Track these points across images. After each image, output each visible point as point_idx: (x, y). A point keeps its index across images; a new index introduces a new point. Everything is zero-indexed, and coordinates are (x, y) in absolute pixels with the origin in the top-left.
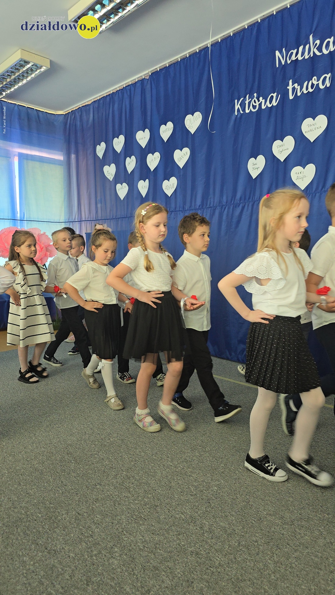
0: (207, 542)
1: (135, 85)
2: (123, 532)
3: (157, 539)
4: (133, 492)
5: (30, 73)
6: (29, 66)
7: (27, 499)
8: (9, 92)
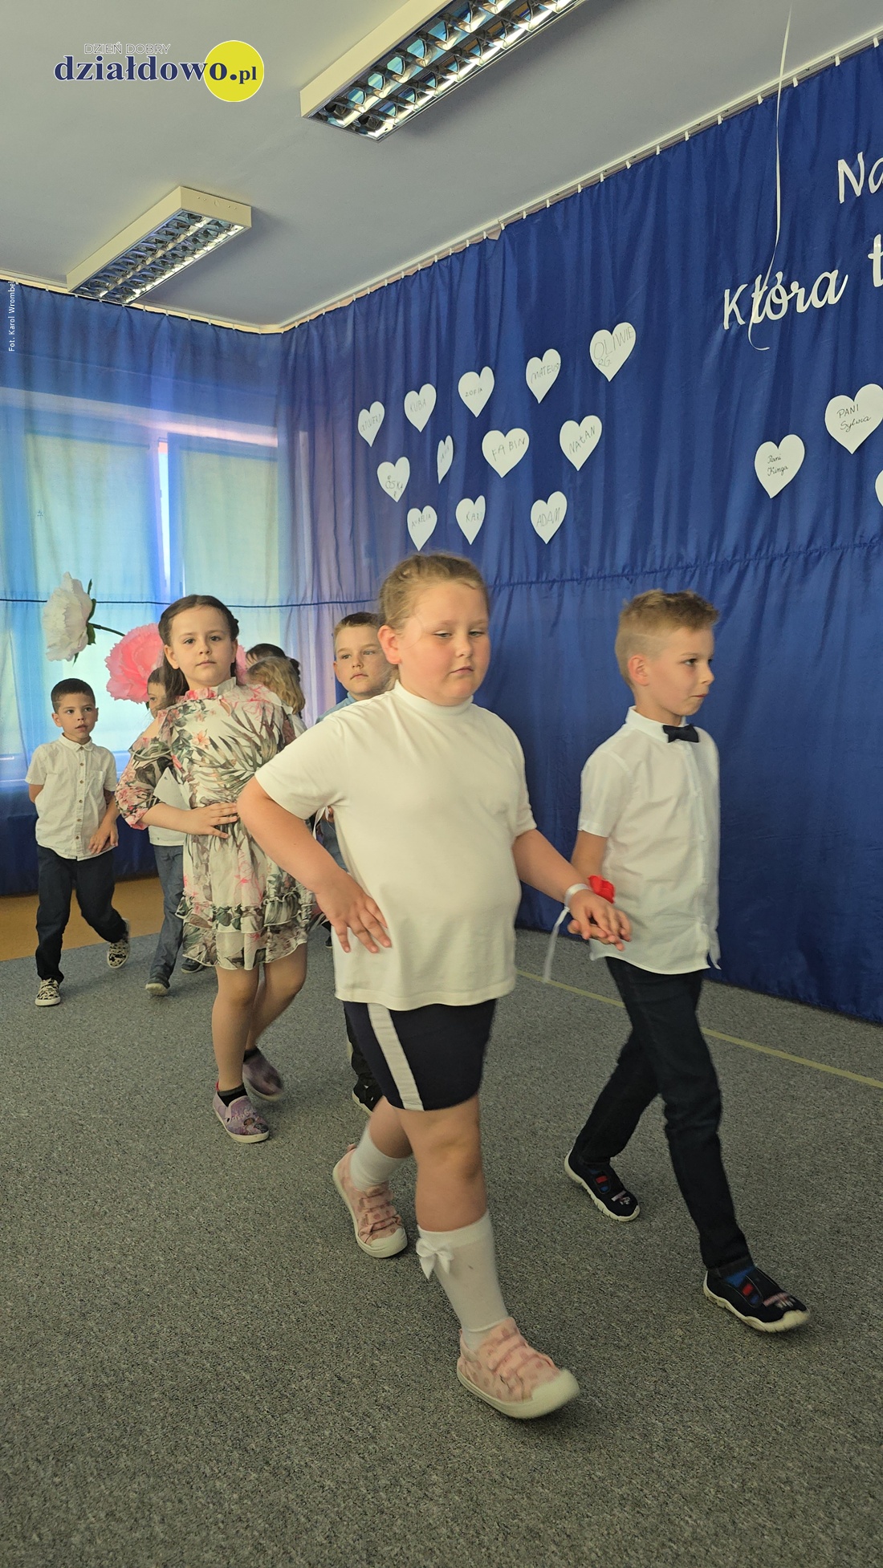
1: (464, 256)
5: (201, 241)
6: (199, 225)
7: (214, 1333)
8: (149, 287)
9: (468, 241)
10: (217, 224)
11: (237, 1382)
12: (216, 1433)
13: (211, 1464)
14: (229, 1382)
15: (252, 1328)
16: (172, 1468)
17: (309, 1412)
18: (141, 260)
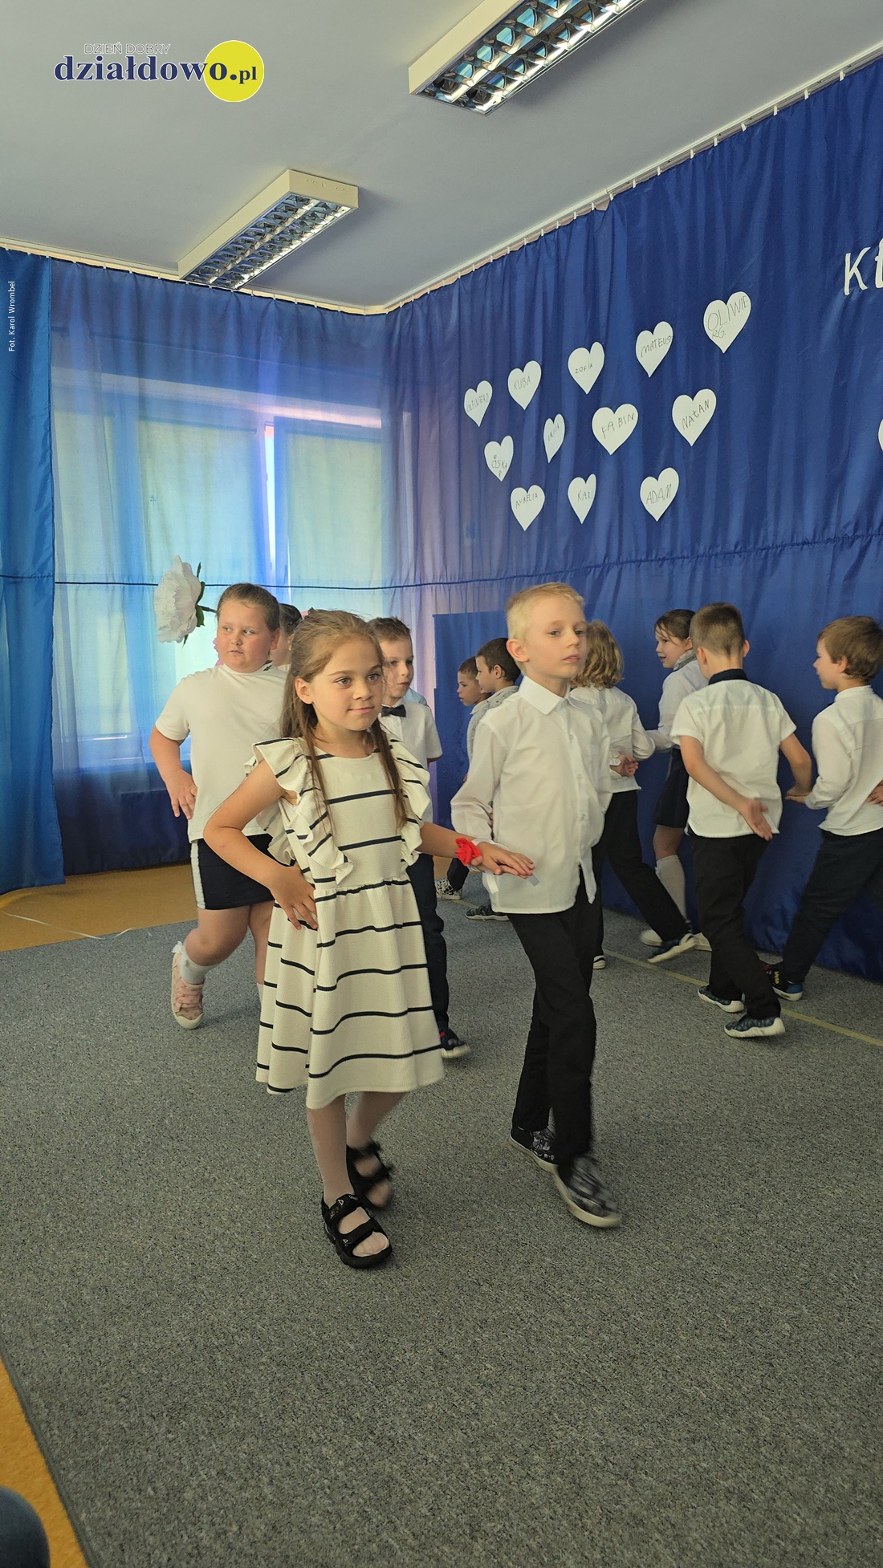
0: (766, 1469)
1: (571, 228)
2: (550, 1414)
3: (637, 1444)
4: (572, 1312)
5: (308, 223)
6: (307, 208)
7: (319, 1302)
8: (257, 272)
9: (575, 213)
10: (325, 206)
11: (341, 1352)
12: (322, 1400)
13: (318, 1430)
14: (334, 1351)
15: (356, 1299)
16: (279, 1431)
17: (412, 1386)
18: (250, 244)
